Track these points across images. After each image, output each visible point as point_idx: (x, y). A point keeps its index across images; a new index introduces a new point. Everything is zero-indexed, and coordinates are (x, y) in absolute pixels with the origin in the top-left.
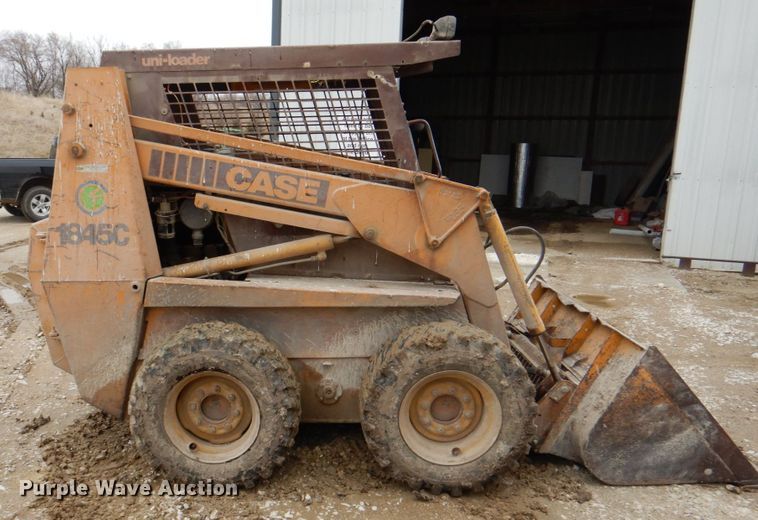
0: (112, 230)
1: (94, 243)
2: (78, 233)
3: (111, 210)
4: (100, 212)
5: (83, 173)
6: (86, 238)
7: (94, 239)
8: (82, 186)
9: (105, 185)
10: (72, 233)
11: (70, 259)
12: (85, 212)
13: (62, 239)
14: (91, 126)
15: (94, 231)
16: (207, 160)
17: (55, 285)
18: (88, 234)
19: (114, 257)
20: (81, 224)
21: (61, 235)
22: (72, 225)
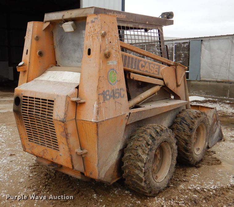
0: (119, 91)
1: (114, 99)
2: (109, 95)
3: (119, 82)
4: (115, 83)
5: (109, 65)
6: (111, 96)
7: (114, 96)
8: (109, 71)
9: (116, 71)
10: (107, 95)
11: (107, 108)
12: (111, 84)
13: (104, 99)
14: (110, 42)
15: (114, 93)
16: (135, 59)
17: (102, 122)
18: (112, 95)
19: (120, 104)
20: (110, 90)
21: (103, 97)
22: (107, 91)
